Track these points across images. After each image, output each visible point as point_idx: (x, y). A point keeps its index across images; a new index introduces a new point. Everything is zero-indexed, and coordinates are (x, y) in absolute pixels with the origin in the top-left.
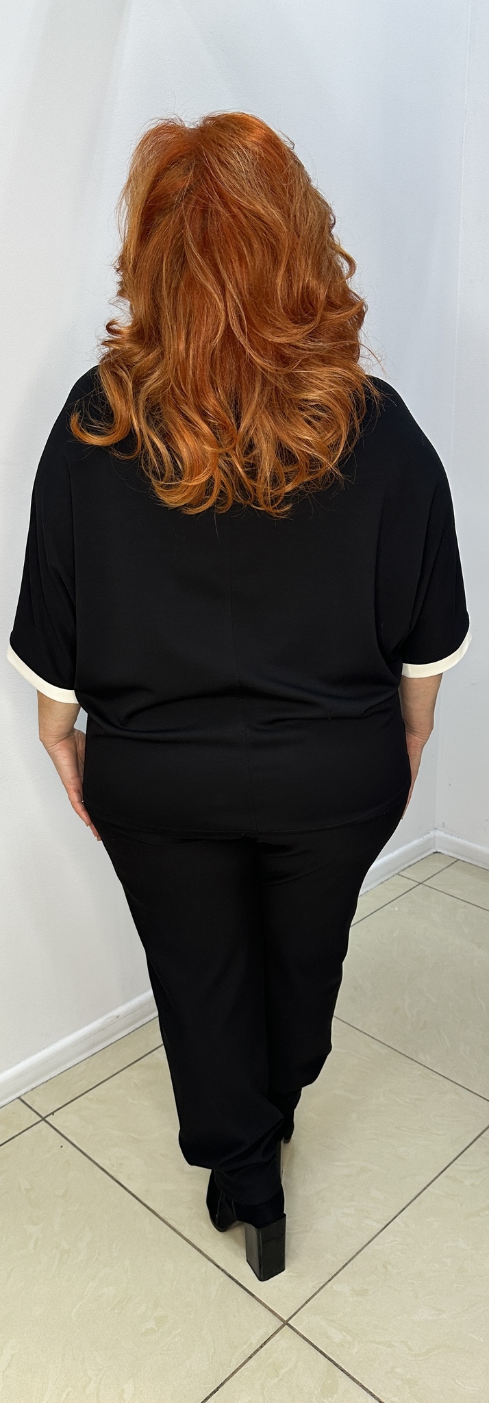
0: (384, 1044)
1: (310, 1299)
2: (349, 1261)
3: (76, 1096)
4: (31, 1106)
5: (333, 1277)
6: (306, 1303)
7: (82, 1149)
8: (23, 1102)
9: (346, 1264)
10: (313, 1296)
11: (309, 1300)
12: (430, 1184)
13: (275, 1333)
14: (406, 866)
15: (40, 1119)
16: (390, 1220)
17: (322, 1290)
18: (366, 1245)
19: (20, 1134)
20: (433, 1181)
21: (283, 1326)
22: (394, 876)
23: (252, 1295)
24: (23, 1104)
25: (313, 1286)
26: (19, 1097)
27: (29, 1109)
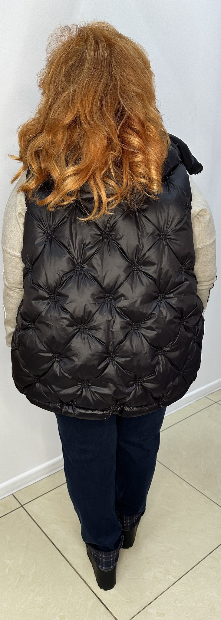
0: (188, 483)
1: (136, 615)
2: (158, 597)
3: (39, 496)
5: (149, 605)
6: (134, 617)
7: (38, 524)
8: (14, 496)
9: (156, 598)
10: (138, 614)
12: (203, 560)
14: (210, 393)
15: (21, 506)
16: (180, 577)
17: (142, 611)
18: (167, 589)
19: (10, 512)
20: (204, 558)
22: (203, 398)
23: (108, 610)
24: (14, 497)
25: (138, 609)
26: (12, 494)
27: (16, 500)
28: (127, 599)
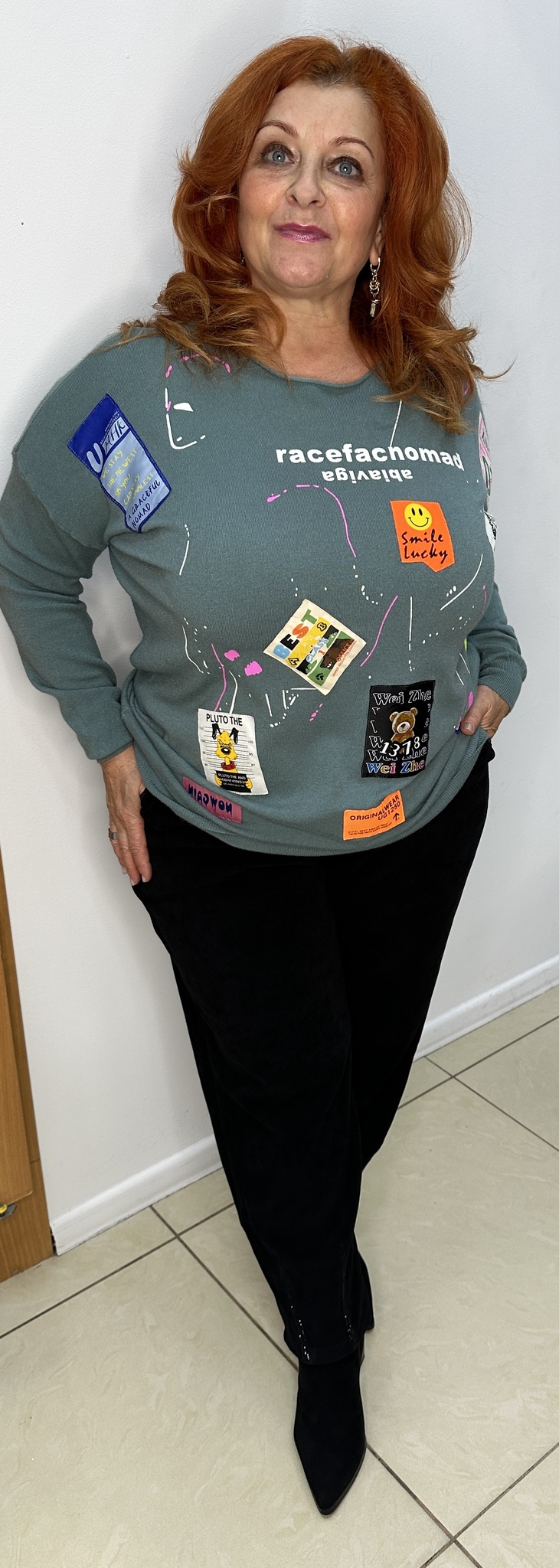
1: (486, 1510)
2: (537, 1464)
4: (164, 1218)
5: (515, 1483)
6: (480, 1515)
7: (221, 1281)
8: (154, 1210)
9: (533, 1467)
10: (489, 1507)
11: (484, 1512)
13: (440, 1552)
15: (174, 1236)
17: (500, 1501)
19: (148, 1253)
21: (450, 1544)
23: (415, 1497)
24: (155, 1215)
25: (490, 1493)
26: (151, 1206)
27: (162, 1223)
28: (461, 1471)
